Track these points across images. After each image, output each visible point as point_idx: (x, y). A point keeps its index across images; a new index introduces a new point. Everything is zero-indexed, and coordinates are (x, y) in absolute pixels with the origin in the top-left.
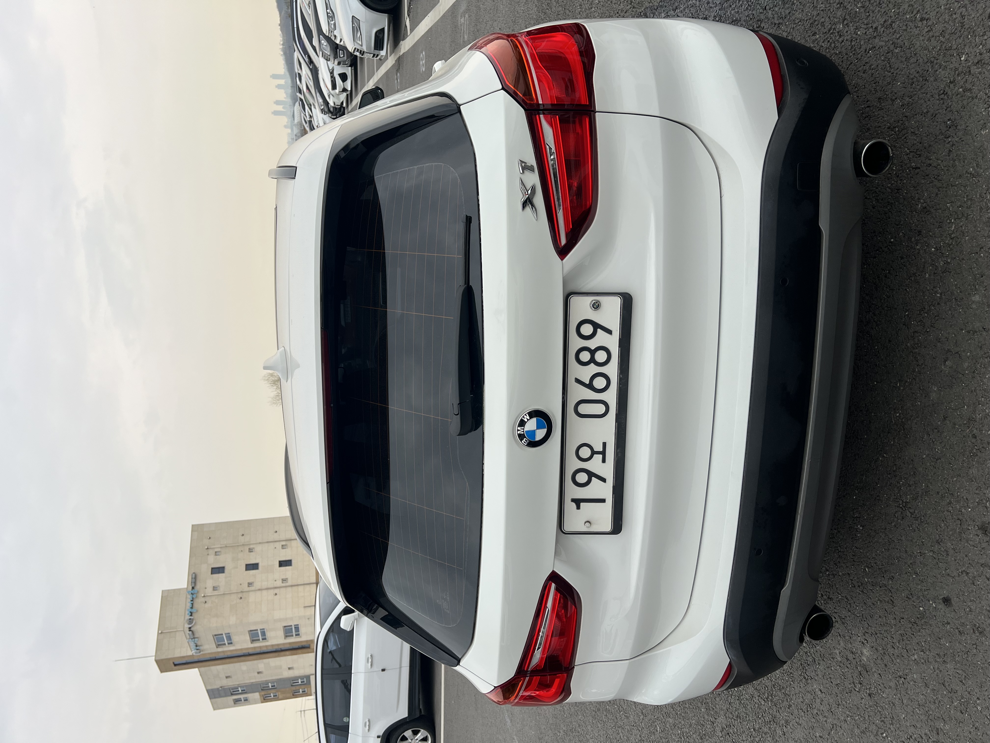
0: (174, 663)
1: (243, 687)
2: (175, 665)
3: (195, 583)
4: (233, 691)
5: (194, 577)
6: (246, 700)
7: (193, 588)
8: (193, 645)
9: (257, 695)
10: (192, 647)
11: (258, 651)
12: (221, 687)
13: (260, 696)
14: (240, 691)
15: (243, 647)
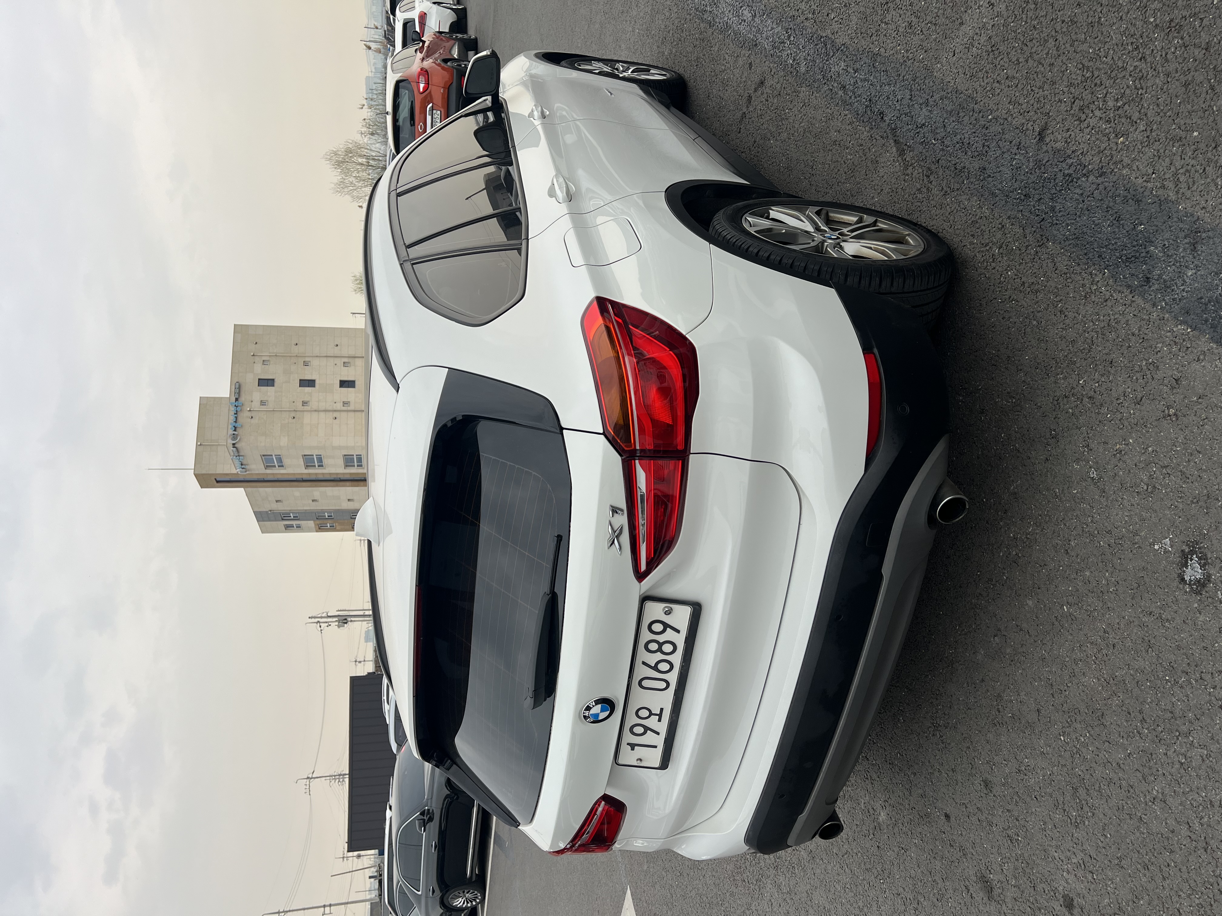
0: (215, 479)
1: (296, 513)
2: (218, 482)
3: (239, 393)
4: (284, 516)
5: (237, 387)
6: (299, 527)
7: (237, 400)
8: (238, 463)
9: (311, 523)
10: (236, 465)
11: (313, 477)
12: (271, 511)
13: (315, 525)
14: (292, 517)
15: (296, 472)
